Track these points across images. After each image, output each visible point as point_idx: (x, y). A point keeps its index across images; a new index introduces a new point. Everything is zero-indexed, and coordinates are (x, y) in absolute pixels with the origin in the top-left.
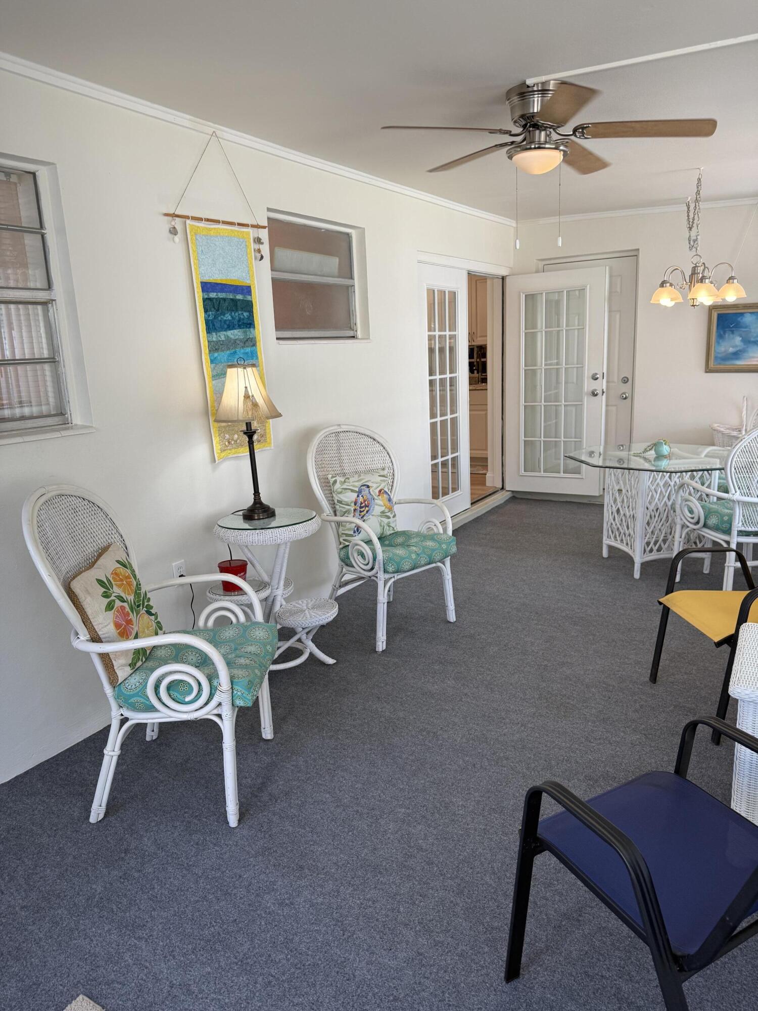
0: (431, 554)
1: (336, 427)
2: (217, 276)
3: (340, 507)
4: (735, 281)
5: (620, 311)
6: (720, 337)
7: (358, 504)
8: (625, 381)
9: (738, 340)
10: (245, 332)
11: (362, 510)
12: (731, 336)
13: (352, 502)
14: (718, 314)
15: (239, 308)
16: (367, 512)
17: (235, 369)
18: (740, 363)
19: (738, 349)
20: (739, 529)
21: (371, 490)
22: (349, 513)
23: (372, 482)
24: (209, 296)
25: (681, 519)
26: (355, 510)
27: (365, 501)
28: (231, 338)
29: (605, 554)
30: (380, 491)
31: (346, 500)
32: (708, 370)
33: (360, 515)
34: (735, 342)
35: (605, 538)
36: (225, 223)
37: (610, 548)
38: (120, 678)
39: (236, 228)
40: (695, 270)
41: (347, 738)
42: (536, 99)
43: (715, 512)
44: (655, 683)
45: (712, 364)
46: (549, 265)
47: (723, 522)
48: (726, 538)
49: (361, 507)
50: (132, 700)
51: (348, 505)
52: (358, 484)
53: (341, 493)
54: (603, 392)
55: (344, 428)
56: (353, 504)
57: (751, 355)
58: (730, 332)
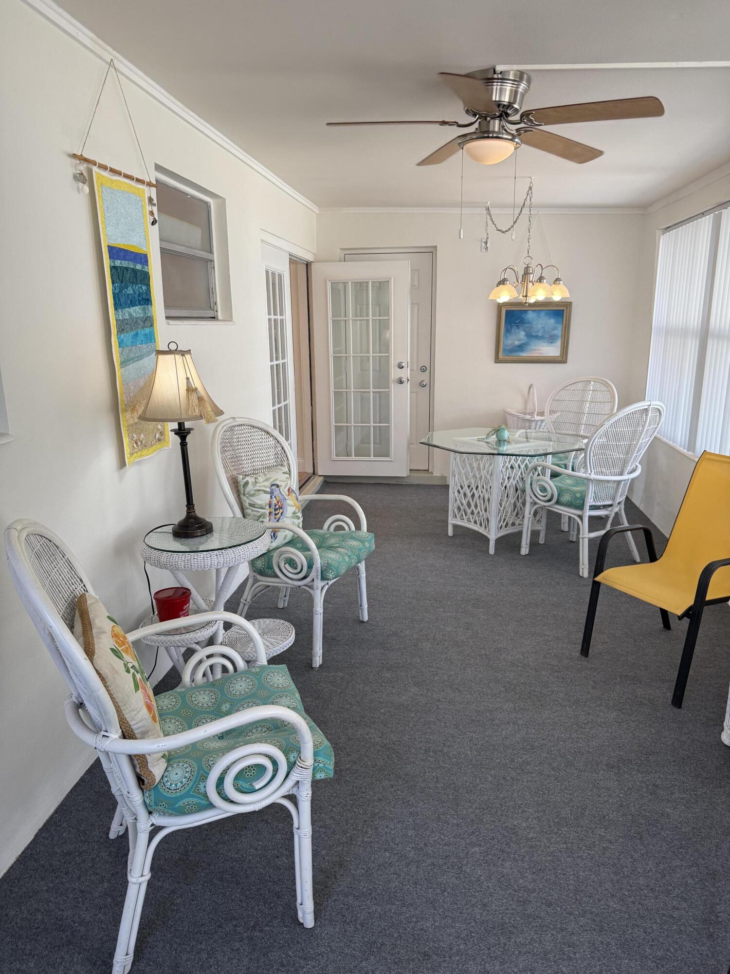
0: (359, 554)
1: (231, 420)
2: (119, 239)
3: (253, 511)
4: (561, 282)
5: (418, 304)
6: (508, 331)
7: (273, 506)
8: (423, 369)
9: (522, 334)
10: (144, 310)
11: (276, 512)
12: (517, 330)
13: (266, 505)
14: (506, 311)
15: (139, 281)
16: (282, 514)
17: (172, 356)
18: (524, 354)
19: (522, 342)
20: (591, 504)
21: (281, 489)
22: (264, 518)
23: (280, 481)
24: (114, 264)
25: (531, 497)
26: (270, 513)
27: (278, 502)
28: (134, 317)
29: (450, 533)
30: (289, 490)
31: (259, 502)
32: (497, 360)
33: (275, 518)
34: (520, 336)
35: (450, 518)
36: (127, 176)
37: (455, 527)
38: (156, 779)
39: (133, 183)
40: (527, 270)
41: (357, 778)
42: (495, 87)
43: (566, 490)
44: (587, 657)
45: (501, 356)
46: (351, 254)
47: (576, 498)
48: (579, 512)
49: (276, 510)
50: (180, 804)
51: (262, 508)
52: (268, 484)
53: (253, 495)
54: (408, 380)
55: (239, 421)
56: (267, 507)
57: (533, 347)
58: (516, 327)
